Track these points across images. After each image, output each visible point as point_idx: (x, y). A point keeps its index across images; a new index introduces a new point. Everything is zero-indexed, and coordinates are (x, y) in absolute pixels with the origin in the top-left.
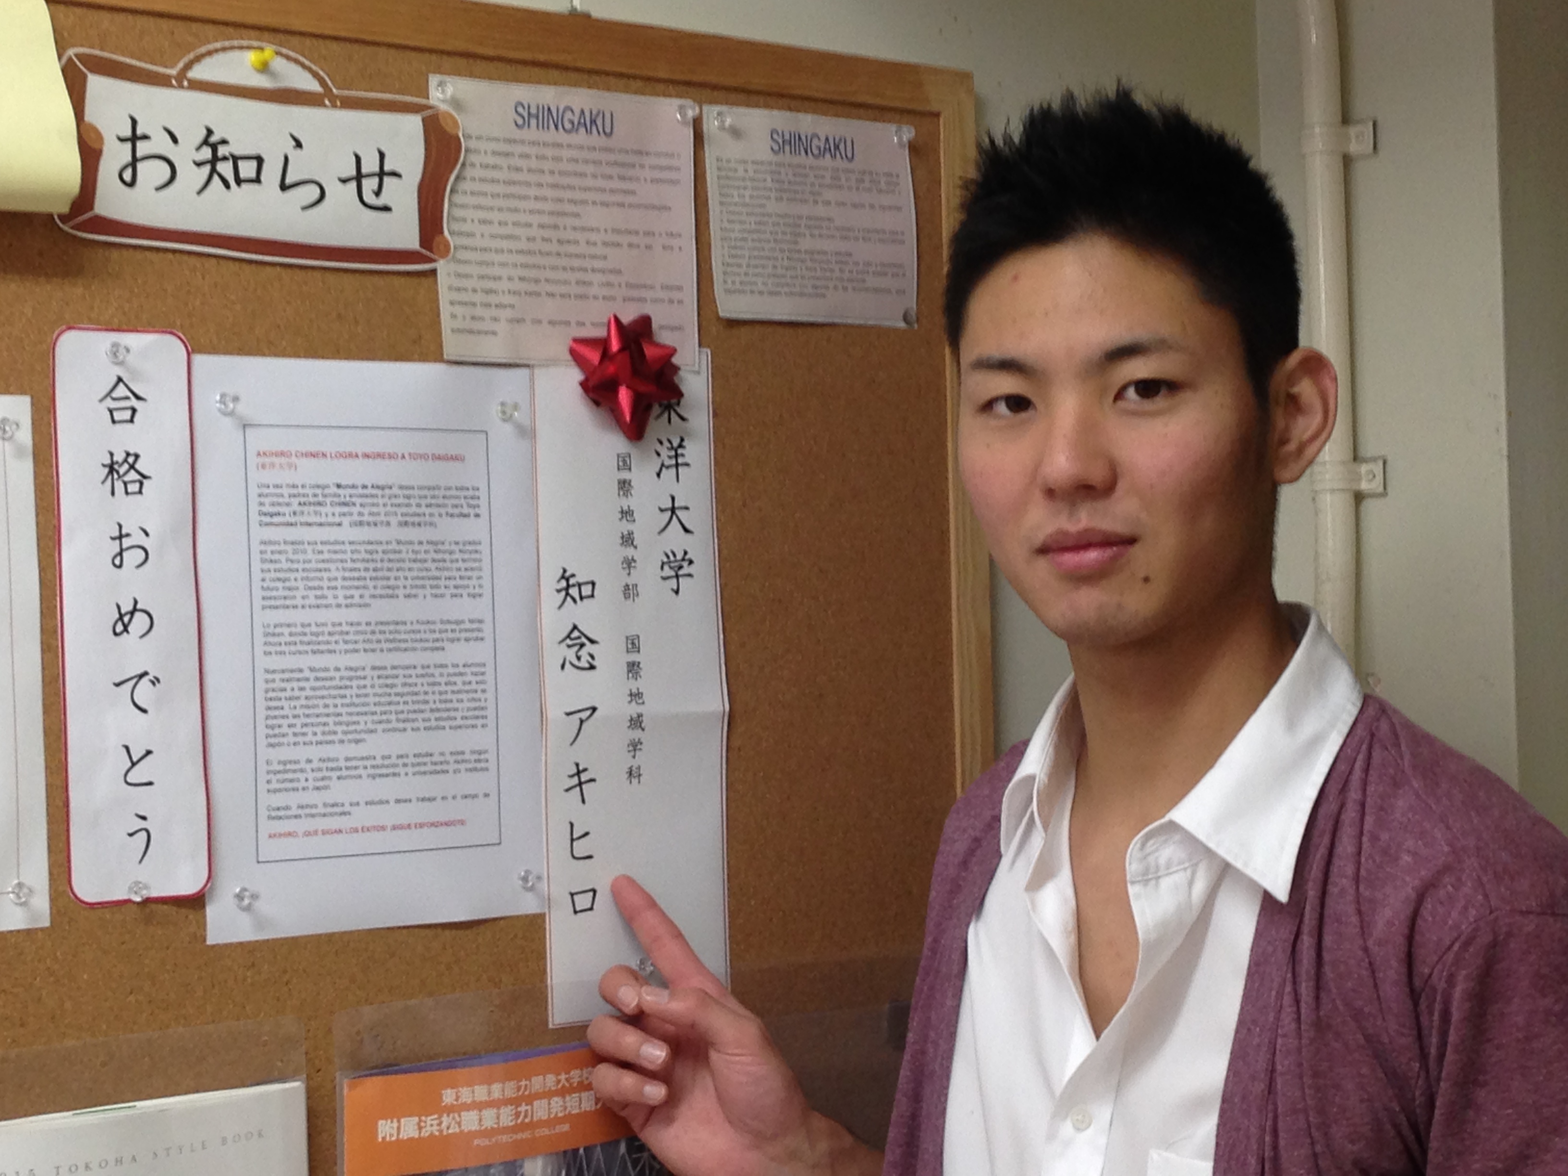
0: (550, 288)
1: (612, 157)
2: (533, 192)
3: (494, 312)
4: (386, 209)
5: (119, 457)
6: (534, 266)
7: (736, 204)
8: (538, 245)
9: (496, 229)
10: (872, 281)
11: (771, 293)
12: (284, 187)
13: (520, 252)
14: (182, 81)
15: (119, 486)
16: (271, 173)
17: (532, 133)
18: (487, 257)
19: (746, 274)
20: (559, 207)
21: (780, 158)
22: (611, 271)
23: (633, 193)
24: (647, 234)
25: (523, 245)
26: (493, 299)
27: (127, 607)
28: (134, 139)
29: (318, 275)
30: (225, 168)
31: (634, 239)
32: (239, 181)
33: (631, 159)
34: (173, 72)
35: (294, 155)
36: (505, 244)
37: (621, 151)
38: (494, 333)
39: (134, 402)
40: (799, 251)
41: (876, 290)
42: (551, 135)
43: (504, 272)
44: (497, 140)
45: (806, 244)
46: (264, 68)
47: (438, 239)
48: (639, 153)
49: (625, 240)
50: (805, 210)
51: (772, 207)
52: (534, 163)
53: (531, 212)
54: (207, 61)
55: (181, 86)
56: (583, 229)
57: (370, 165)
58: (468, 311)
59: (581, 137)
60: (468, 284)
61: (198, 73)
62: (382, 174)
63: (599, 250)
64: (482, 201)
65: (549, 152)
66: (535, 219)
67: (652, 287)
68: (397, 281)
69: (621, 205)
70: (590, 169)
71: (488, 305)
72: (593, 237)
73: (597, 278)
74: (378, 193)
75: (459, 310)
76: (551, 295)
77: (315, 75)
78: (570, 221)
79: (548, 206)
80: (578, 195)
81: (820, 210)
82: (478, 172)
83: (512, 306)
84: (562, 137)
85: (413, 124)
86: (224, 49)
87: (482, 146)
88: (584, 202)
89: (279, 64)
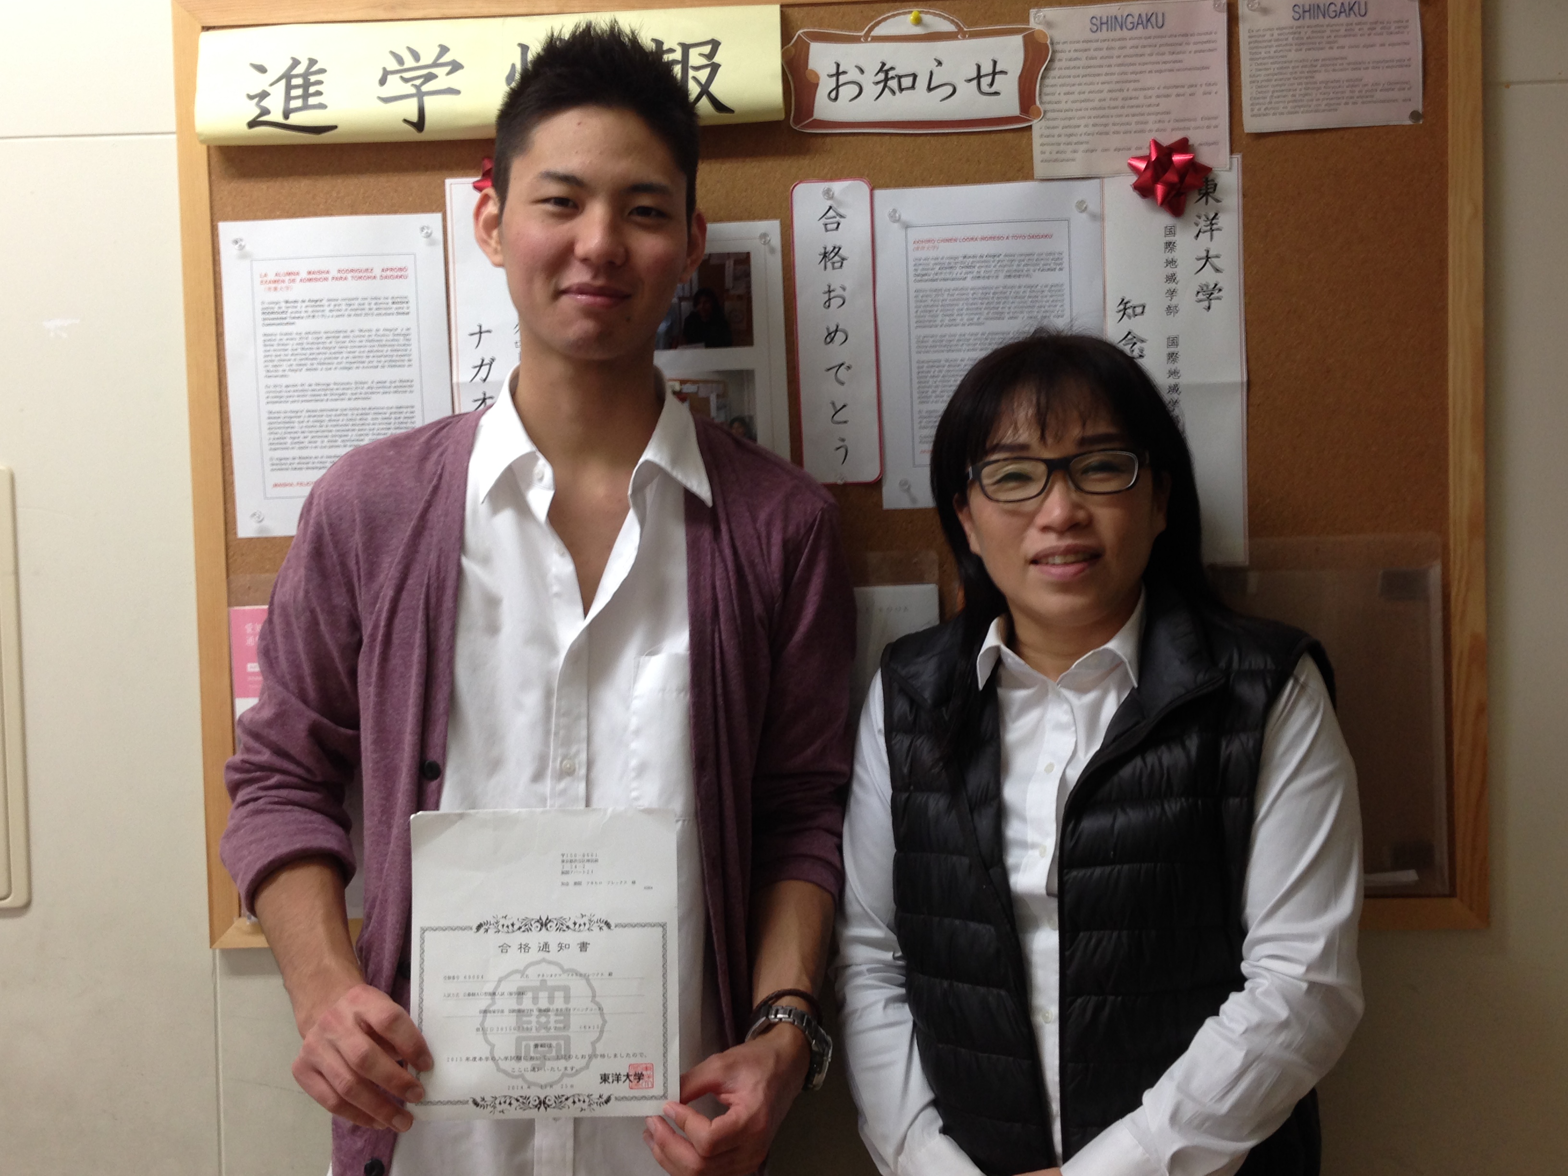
0: (1116, 128)
1: (1164, 41)
2: (1105, 70)
3: (1073, 147)
4: (996, 93)
5: (829, 249)
6: (1103, 117)
7: (1264, 58)
8: (1105, 104)
9: (1076, 97)
10: (1379, 95)
11: (1290, 113)
12: (930, 89)
13: (1094, 109)
14: (869, 38)
15: (829, 264)
16: (922, 82)
17: (1104, 34)
18: (1069, 114)
19: (1270, 103)
20: (1125, 77)
21: (1301, 22)
22: (1163, 113)
23: (1181, 61)
24: (1191, 86)
25: (1096, 104)
26: (1074, 139)
27: (833, 329)
28: (838, 74)
29: (955, 138)
30: (893, 84)
31: (1180, 91)
32: (901, 90)
33: (1179, 40)
34: (863, 34)
35: (937, 71)
36: (1083, 105)
37: (1171, 36)
38: (1073, 160)
39: (838, 219)
40: (1315, 83)
41: (1383, 101)
42: (1118, 33)
43: (1083, 122)
44: (1078, 42)
45: (1320, 77)
46: (918, 22)
47: (1033, 107)
48: (1186, 35)
49: (1175, 91)
50: (1321, 55)
51: (1292, 55)
52: (1104, 53)
53: (1103, 83)
54: (883, 24)
55: (866, 41)
56: (1141, 89)
57: (987, 68)
58: (1055, 148)
59: (1140, 32)
60: (1056, 132)
61: (878, 31)
62: (994, 73)
63: (1154, 101)
64: (1068, 81)
65: (1117, 44)
66: (1107, 87)
67: (1195, 120)
68: (1010, 136)
69: (1171, 70)
70: (1148, 50)
71: (1069, 144)
72: (1149, 93)
73: (1152, 118)
74: (991, 84)
75: (1047, 149)
76: (1118, 133)
77: (952, 22)
78: (1132, 86)
79: (1115, 78)
80: (1138, 68)
81: (1336, 53)
82: (1063, 64)
83: (1087, 143)
84: (1126, 33)
85: (1017, 40)
86: (894, 16)
87: (1067, 47)
88: (1141, 72)
89: (927, 18)
